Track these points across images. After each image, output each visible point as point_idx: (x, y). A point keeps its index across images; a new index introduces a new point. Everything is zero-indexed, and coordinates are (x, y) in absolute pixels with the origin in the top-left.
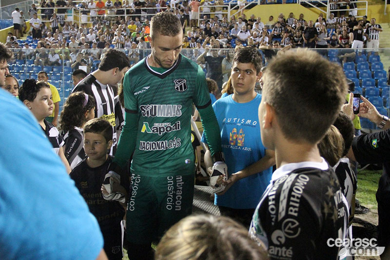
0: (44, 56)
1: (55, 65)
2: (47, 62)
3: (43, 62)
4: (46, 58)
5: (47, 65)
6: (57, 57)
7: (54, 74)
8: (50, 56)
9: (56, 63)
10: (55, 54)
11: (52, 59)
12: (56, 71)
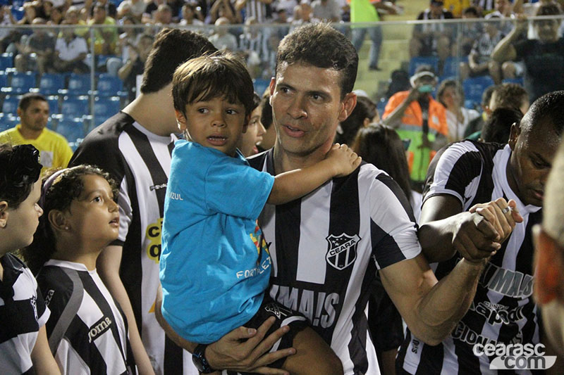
0: (43, 43)
1: (76, 70)
2: (51, 62)
3: (40, 61)
4: (49, 51)
5: (51, 71)
6: (80, 45)
7: (72, 97)
8: (60, 43)
9: (79, 64)
10: (74, 36)
11: (67, 53)
12: (77, 89)
